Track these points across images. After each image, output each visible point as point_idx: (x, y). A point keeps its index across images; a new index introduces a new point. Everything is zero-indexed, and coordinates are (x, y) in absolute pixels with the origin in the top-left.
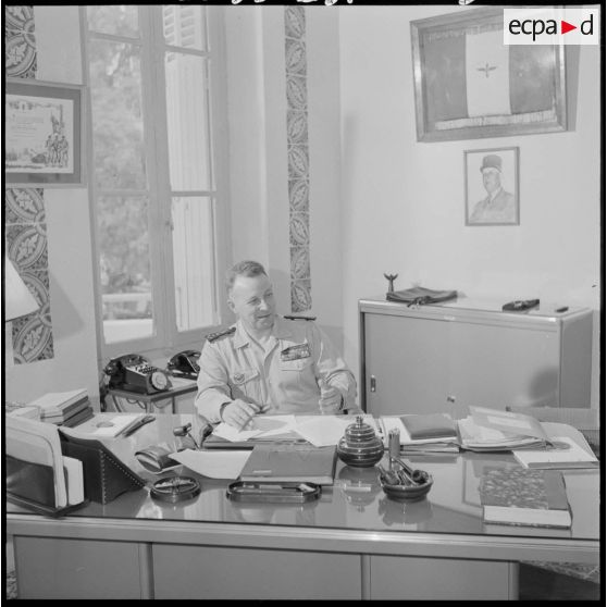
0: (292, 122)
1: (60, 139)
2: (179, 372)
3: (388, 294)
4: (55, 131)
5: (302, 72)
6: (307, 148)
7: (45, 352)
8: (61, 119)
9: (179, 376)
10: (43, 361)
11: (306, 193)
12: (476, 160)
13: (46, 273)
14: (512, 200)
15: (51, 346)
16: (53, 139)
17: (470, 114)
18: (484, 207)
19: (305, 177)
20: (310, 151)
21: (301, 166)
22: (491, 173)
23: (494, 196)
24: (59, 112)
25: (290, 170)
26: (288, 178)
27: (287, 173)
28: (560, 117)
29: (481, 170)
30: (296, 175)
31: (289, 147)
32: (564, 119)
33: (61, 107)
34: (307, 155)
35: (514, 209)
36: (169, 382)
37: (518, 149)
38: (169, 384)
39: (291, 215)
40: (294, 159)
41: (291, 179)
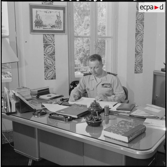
0: (138, 15)
1: (59, 21)
4: (58, 19)
7: (53, 77)
8: (59, 15)
10: (52, 80)
11: (142, 37)
13: (54, 57)
15: (55, 76)
16: (57, 21)
19: (142, 32)
20: (145, 24)
24: (59, 13)
31: (137, 23)
33: (59, 12)
34: (143, 25)
39: (136, 44)
40: (138, 26)
41: (137, 33)
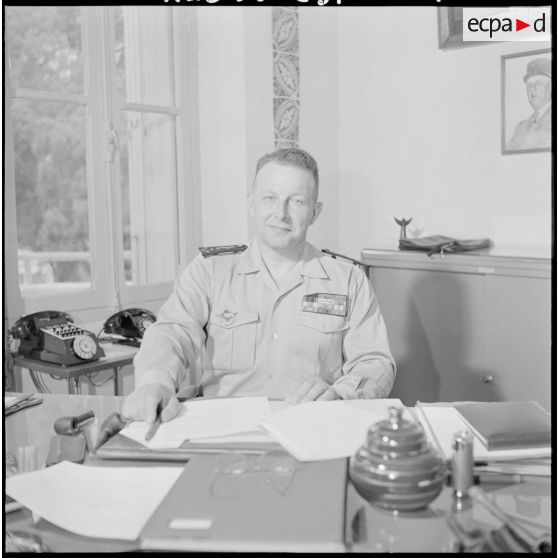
0: (279, 23)
2: (121, 337)
3: (401, 242)
6: (297, 59)
9: (121, 342)
18: (528, 128)
19: (294, 97)
20: (301, 64)
21: (289, 81)
22: (538, 83)
23: (542, 112)
25: (275, 85)
26: (272, 96)
27: (271, 88)
29: (525, 79)
30: (283, 93)
31: (275, 54)
34: (297, 69)
36: (99, 349)
38: (100, 352)
39: (276, 143)
40: (281, 72)
41: (277, 97)
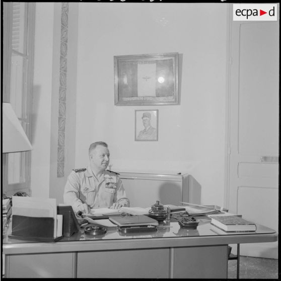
0: (61, 91)
5: (65, 71)
6: (65, 104)
11: (64, 124)
12: (140, 114)
14: (155, 131)
17: (139, 95)
18: (143, 133)
20: (67, 105)
21: (63, 111)
22: (146, 120)
23: (147, 128)
25: (59, 112)
26: (58, 116)
27: (58, 114)
28: (176, 99)
29: (142, 118)
30: (61, 115)
31: (60, 102)
32: (177, 100)
34: (65, 107)
35: (156, 135)
37: (158, 110)
39: (59, 133)
40: (61, 108)
